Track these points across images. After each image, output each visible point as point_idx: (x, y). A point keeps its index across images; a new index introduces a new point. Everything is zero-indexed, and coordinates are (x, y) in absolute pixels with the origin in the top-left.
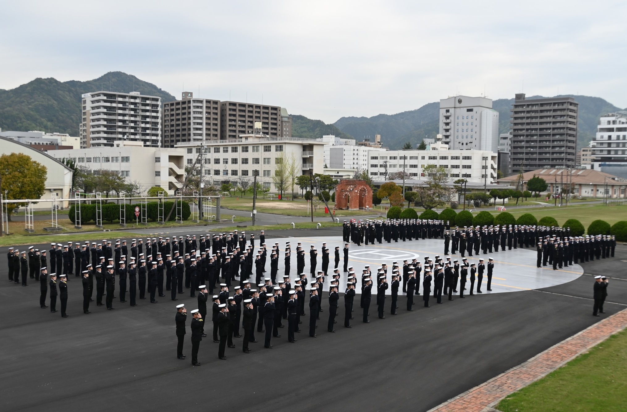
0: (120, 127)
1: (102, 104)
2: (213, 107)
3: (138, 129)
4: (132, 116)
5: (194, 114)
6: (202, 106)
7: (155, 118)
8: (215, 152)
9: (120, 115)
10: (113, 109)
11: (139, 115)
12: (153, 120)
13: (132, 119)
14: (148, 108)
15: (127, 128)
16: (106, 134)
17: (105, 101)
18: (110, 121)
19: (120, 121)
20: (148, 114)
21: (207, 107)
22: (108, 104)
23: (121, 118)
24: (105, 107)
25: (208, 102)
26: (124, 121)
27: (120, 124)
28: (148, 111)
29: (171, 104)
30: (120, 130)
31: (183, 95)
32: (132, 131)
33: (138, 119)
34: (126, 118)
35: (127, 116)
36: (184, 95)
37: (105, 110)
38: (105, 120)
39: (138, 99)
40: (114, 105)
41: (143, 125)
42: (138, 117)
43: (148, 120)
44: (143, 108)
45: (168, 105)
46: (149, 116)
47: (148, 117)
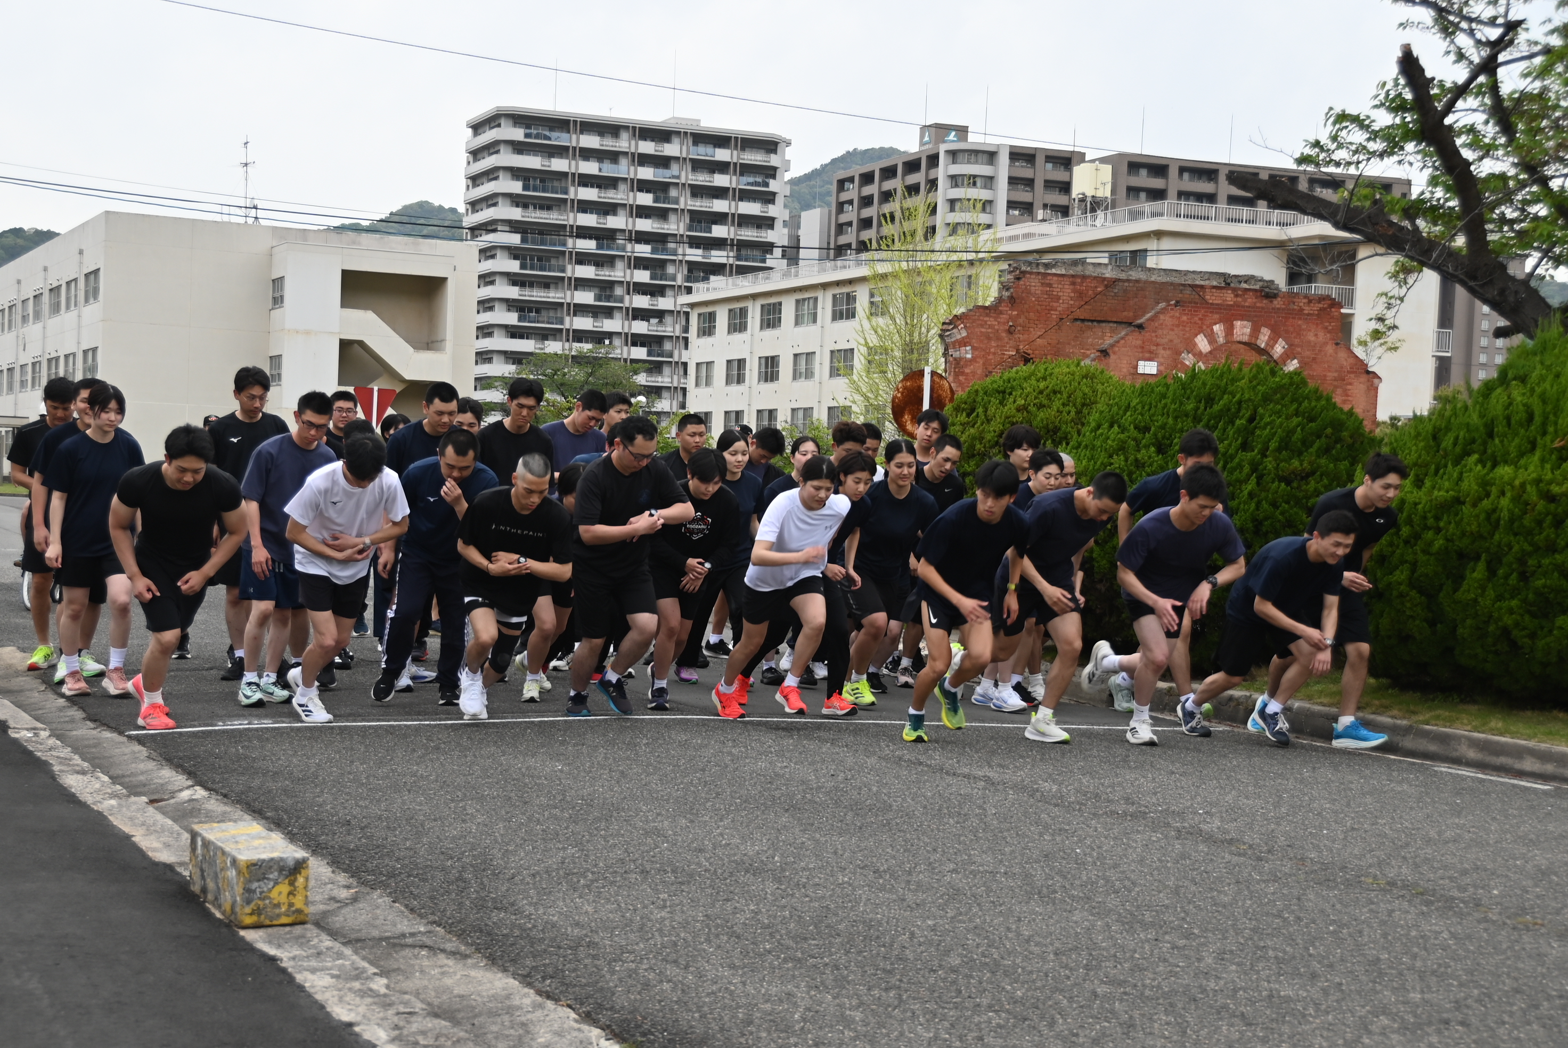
0: (582, 258)
1: (507, 158)
2: (1046, 181)
3: (671, 269)
4: (643, 212)
5: (952, 210)
6: (991, 178)
7: (759, 227)
8: (834, 318)
9: (585, 206)
10: (556, 184)
11: (676, 210)
12: (749, 234)
13: (645, 225)
14: (721, 180)
15: (620, 265)
16: (516, 289)
17: (519, 148)
18: (541, 233)
19: (584, 232)
20: (720, 206)
21: (1013, 181)
22: (533, 162)
23: (588, 220)
24: (516, 173)
25: (1020, 156)
26: (605, 236)
27: (588, 245)
28: (720, 193)
29: (862, 176)
30: (587, 272)
31: (922, 137)
32: (643, 276)
33: (676, 226)
34: (615, 222)
35: (621, 212)
36: (926, 139)
37: (516, 187)
38: (514, 226)
39: (676, 140)
40: (559, 164)
41: (695, 255)
42: (672, 217)
43: (719, 231)
44: (702, 179)
45: (851, 180)
46: (726, 215)
47: (720, 218)
